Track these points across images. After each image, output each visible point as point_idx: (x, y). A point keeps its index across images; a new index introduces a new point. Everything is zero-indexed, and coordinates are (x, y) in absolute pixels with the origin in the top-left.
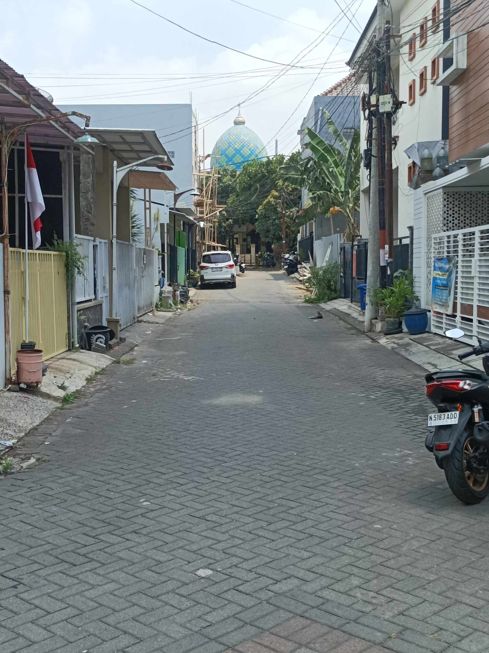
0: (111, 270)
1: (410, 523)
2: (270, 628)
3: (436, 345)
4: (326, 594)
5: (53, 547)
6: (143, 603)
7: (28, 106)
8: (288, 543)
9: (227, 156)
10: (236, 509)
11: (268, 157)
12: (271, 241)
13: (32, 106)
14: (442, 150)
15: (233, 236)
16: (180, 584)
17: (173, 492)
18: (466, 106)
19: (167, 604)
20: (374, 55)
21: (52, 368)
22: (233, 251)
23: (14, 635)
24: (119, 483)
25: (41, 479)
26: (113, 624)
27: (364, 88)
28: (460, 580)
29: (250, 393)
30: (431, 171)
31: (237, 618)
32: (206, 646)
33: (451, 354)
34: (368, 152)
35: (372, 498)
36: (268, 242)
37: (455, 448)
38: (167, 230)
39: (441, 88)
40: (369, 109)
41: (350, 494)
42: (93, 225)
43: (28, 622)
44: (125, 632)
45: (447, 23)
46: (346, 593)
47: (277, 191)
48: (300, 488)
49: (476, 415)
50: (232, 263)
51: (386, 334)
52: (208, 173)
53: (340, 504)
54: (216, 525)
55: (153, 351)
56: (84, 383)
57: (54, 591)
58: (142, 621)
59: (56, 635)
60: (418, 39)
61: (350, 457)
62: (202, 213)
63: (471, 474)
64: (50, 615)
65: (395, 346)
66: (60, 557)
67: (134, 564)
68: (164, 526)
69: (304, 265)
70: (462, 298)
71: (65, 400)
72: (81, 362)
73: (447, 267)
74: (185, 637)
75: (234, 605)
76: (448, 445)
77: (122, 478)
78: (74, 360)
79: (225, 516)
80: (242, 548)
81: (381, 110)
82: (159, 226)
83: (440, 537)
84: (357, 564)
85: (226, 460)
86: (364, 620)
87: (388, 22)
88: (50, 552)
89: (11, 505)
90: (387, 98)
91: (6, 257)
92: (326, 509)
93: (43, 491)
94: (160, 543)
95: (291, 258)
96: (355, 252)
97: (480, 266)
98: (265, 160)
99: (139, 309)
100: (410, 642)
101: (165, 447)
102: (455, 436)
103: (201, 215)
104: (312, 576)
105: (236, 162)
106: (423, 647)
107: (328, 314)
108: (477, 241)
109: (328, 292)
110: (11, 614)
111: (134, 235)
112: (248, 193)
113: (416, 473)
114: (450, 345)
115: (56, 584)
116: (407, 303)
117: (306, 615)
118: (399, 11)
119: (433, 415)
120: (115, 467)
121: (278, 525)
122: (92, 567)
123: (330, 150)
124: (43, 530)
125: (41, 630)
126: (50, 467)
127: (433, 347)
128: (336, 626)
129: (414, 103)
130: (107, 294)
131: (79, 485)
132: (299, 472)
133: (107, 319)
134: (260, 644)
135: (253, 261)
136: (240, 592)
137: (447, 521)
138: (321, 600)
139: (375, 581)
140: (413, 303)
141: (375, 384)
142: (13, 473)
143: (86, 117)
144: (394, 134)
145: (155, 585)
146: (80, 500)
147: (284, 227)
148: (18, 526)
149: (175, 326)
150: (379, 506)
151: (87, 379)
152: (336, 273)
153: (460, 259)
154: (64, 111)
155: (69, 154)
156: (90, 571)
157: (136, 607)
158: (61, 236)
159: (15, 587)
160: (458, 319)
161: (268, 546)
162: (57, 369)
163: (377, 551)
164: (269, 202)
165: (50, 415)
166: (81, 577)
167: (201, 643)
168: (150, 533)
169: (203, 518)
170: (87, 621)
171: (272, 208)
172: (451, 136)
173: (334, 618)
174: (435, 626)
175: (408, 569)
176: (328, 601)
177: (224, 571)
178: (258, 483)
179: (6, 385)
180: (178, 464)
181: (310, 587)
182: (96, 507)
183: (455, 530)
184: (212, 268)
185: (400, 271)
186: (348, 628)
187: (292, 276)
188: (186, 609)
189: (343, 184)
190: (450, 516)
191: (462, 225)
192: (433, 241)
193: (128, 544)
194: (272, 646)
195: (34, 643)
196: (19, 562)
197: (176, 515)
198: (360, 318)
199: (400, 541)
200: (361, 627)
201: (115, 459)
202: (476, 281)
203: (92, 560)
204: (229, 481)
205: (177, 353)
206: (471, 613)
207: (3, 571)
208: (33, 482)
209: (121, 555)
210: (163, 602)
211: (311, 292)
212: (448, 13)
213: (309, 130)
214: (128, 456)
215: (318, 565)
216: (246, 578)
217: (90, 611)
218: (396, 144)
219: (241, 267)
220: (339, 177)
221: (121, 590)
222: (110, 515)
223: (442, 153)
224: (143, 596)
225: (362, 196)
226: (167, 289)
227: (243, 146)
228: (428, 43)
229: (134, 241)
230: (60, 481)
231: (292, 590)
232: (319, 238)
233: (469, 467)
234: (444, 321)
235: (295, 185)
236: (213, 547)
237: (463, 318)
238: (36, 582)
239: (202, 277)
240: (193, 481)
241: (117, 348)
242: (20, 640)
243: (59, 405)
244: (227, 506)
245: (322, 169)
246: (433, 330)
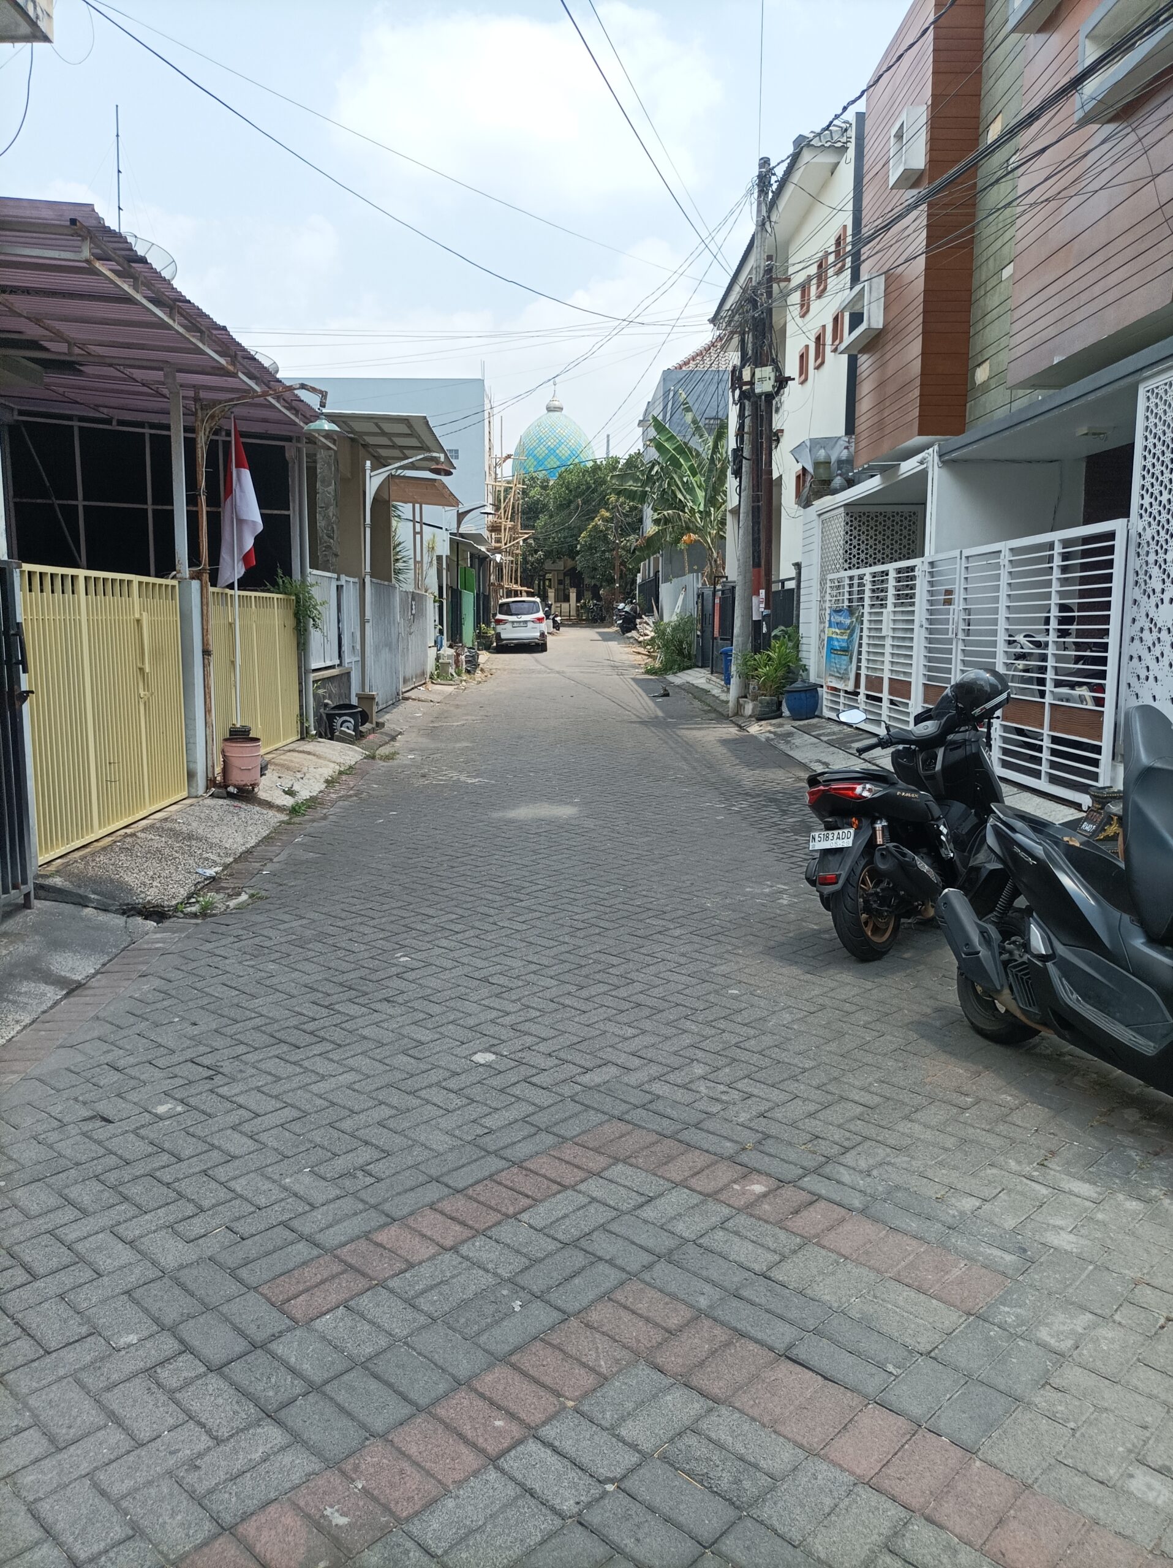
0: (363, 622)
1: (781, 987)
2: (574, 1137)
3: (829, 734)
4: (658, 1088)
5: (268, 1021)
6: (394, 1101)
7: (234, 375)
8: (606, 1016)
9: (536, 458)
10: (533, 967)
11: (595, 461)
12: (598, 584)
13: (240, 375)
14: (846, 451)
15: (544, 576)
16: (448, 1074)
17: (444, 943)
18: (881, 385)
19: (428, 1102)
20: (749, 306)
21: (276, 765)
22: (544, 598)
23: (206, 1147)
24: (367, 930)
25: (255, 924)
26: (349, 1131)
27: (734, 358)
28: (847, 1068)
29: (562, 802)
30: (828, 482)
31: (526, 1122)
32: (482, 1161)
33: (850, 748)
34: (737, 452)
35: (728, 952)
36: (595, 585)
37: (847, 880)
38: (448, 565)
39: (845, 357)
40: (741, 389)
41: (697, 946)
42: (336, 555)
43: (226, 1129)
44: (366, 1143)
45: (856, 257)
46: (684, 1086)
47: (608, 510)
48: (626, 938)
49: (879, 834)
50: (541, 614)
51: (759, 719)
52: (509, 482)
53: (683, 960)
54: (504, 990)
55: (424, 741)
56: (323, 786)
57: (267, 1084)
58: (391, 1126)
59: (266, 1146)
60: (814, 281)
61: (699, 894)
62: (498, 541)
63: (870, 917)
64: (260, 1118)
65: (772, 736)
66: (277, 1035)
67: (383, 1045)
68: (429, 991)
69: (645, 618)
70: (868, 668)
71: (294, 811)
72: (318, 756)
73: (848, 621)
74: (451, 1150)
75: (524, 1103)
76: (838, 876)
77: (372, 923)
78: (309, 753)
79: (518, 977)
80: (539, 1023)
81: (758, 391)
82: (435, 558)
83: (823, 1007)
84: (703, 1045)
85: (522, 897)
86: (709, 1125)
87: (770, 258)
88: (263, 1028)
89: (209, 961)
90: (767, 372)
91: (205, 601)
92: (661, 967)
93: (257, 940)
94: (422, 1016)
95: (627, 609)
96: (717, 601)
97: (894, 621)
98: (590, 464)
99: (405, 681)
100: (772, 1156)
101: (435, 878)
102: (849, 863)
103: (498, 545)
104: (637, 1062)
105: (549, 466)
106: (791, 1163)
107: (677, 690)
108: (891, 583)
109: (679, 658)
110: (203, 1117)
111: (398, 572)
112: (566, 512)
113: (792, 917)
114: (848, 735)
115: (270, 1074)
116: (790, 675)
117: (626, 1117)
118: (787, 243)
119: (817, 834)
120: (362, 907)
121: (593, 991)
122: (323, 1050)
123: (684, 450)
124: (253, 996)
125: (245, 1140)
126: (268, 907)
127: (825, 738)
128: (668, 1133)
129: (806, 380)
130: (358, 658)
131: (308, 933)
132: (625, 914)
133: (357, 695)
134: (559, 1159)
135: (573, 613)
136: (534, 1085)
137: (833, 984)
138: (649, 1097)
139: (727, 1070)
140: (798, 674)
141: (740, 790)
142: (214, 915)
143: (321, 392)
144: (776, 426)
145: (412, 1076)
146: (311, 954)
147: (617, 563)
148: (218, 991)
149: (457, 706)
150: (738, 962)
151: (327, 781)
152: (691, 630)
153: (867, 609)
154: (288, 384)
155: (299, 450)
156: (320, 1055)
157: (383, 1106)
158: (288, 572)
159: (211, 1078)
160: (861, 698)
161: (576, 1019)
162: (282, 766)
163: (731, 1026)
164: (596, 527)
165: (271, 832)
166: (306, 1064)
167: (474, 1157)
168: (407, 1002)
169: (485, 980)
170: (312, 1127)
171: (600, 536)
172: (857, 430)
173: (666, 1122)
174: (808, 1132)
175: (776, 1053)
176: (658, 1097)
177: (512, 1056)
178: (567, 930)
179: (207, 788)
180: (454, 903)
181: (633, 1079)
182: (332, 965)
183: (844, 997)
184: (513, 622)
185: (783, 628)
186: (685, 1135)
187: (629, 635)
188: (455, 1110)
189: (702, 500)
190: (838, 977)
191: (870, 560)
192: (829, 584)
193: (376, 1017)
194: (576, 1161)
195: (234, 1157)
196: (219, 1042)
197: (447, 975)
198: (723, 697)
199: (766, 1013)
200: (704, 1135)
201: (363, 896)
202: (888, 642)
203: (324, 1039)
204: (525, 927)
205: (458, 745)
206: (862, 1114)
207: (194, 1055)
208: (243, 928)
209: (366, 1032)
210: (422, 1099)
211: (654, 658)
212: (859, 240)
213: (655, 419)
214: (381, 892)
215: (646, 1047)
216: (542, 1066)
217: (316, 1112)
218: (778, 441)
219: (554, 621)
220: (697, 490)
221: (363, 1083)
222: (352, 975)
223: (845, 454)
224: (394, 1091)
225: (729, 518)
226: (447, 652)
227: (560, 443)
228: (829, 287)
229: (399, 580)
230: (281, 927)
231: (608, 1081)
232: (667, 580)
233: (867, 909)
234: (842, 700)
235: (633, 500)
236: (498, 1021)
237: (868, 697)
238: (241, 1071)
239: (498, 635)
240: (473, 927)
241: (371, 737)
242: (215, 1154)
243: (284, 817)
244: (520, 963)
245: (672, 478)
246: (827, 713)
